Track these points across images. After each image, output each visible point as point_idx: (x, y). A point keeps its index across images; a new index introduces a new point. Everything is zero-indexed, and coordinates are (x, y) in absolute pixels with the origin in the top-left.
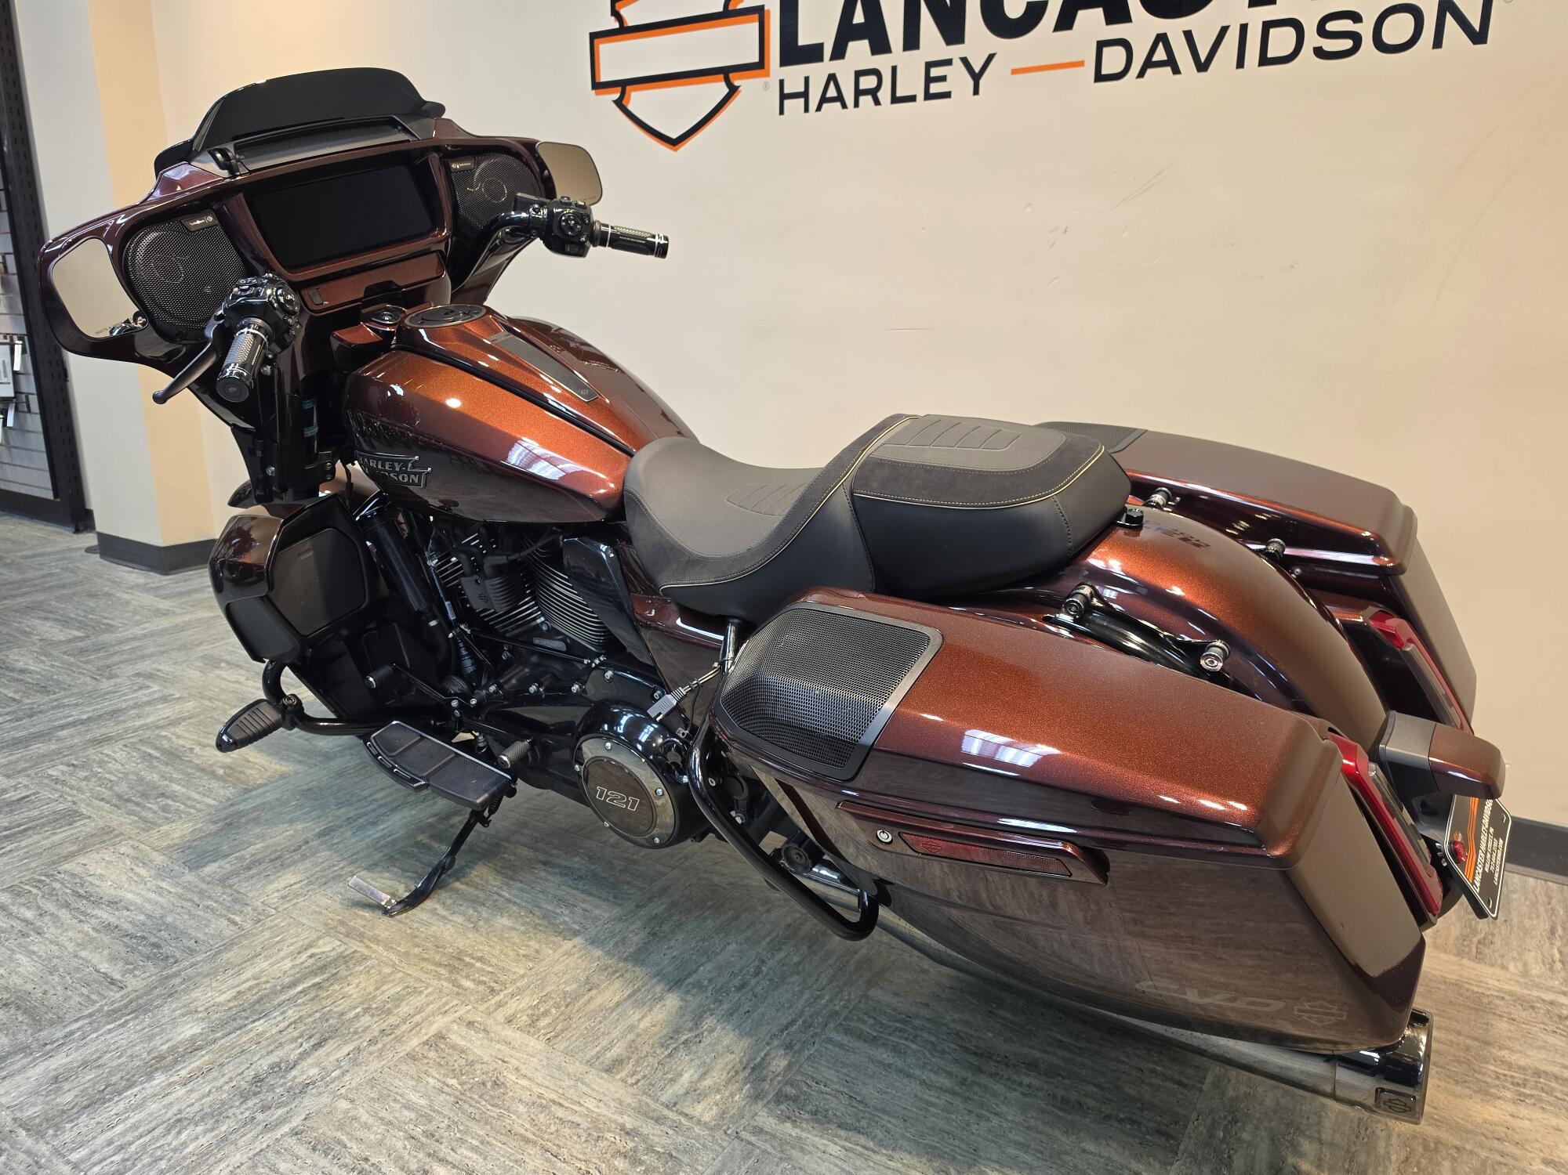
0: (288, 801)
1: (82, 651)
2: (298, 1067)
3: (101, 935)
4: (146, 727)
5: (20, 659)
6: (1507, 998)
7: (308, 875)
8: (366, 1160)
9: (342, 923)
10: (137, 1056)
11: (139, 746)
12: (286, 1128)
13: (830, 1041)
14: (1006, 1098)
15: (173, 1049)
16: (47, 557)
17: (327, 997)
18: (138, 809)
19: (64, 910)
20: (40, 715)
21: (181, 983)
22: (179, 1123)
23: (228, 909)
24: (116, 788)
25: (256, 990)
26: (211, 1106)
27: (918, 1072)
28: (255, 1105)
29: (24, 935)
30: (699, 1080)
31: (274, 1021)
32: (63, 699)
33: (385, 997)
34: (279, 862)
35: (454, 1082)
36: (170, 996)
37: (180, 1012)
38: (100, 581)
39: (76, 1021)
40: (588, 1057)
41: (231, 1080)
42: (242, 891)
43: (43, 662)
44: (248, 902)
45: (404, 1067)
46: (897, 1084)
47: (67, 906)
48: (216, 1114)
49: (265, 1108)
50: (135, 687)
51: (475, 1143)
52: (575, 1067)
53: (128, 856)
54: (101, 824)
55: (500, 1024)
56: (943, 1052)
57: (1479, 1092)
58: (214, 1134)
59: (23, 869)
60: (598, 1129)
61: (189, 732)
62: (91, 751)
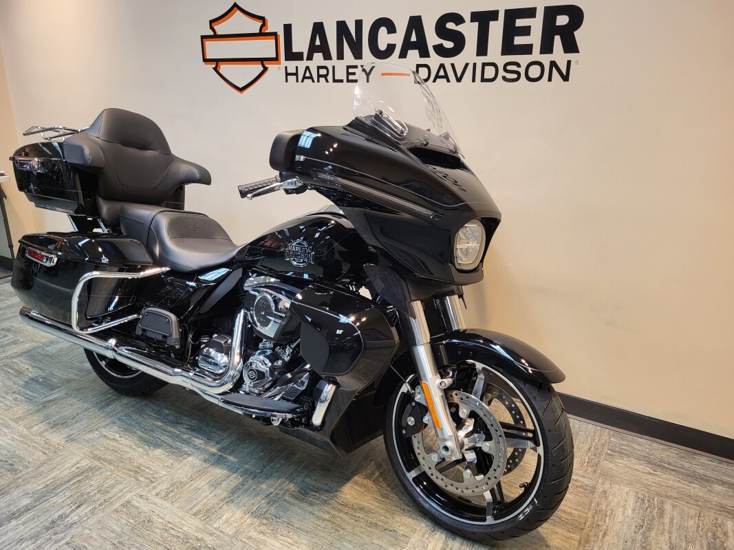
0: (71, 395)
7: (78, 430)
9: (91, 453)
11: (3, 367)
12: (64, 542)
13: (285, 500)
14: (348, 523)
15: (19, 510)
17: (83, 486)
18: (3, 400)
21: (22, 482)
22: (21, 540)
23: (43, 447)
25: (53, 484)
26: (34, 534)
27: (316, 513)
28: (51, 533)
30: (230, 518)
31: (60, 498)
33: (107, 485)
34: (65, 425)
35: (132, 521)
36: (18, 487)
37: (20, 495)
40: (187, 509)
41: (42, 523)
42: (49, 439)
44: (52, 444)
45: (113, 515)
46: (308, 518)
48: (36, 536)
49: (55, 534)
50: (2, 336)
52: (181, 514)
55: (153, 496)
58: (35, 545)
60: (187, 538)
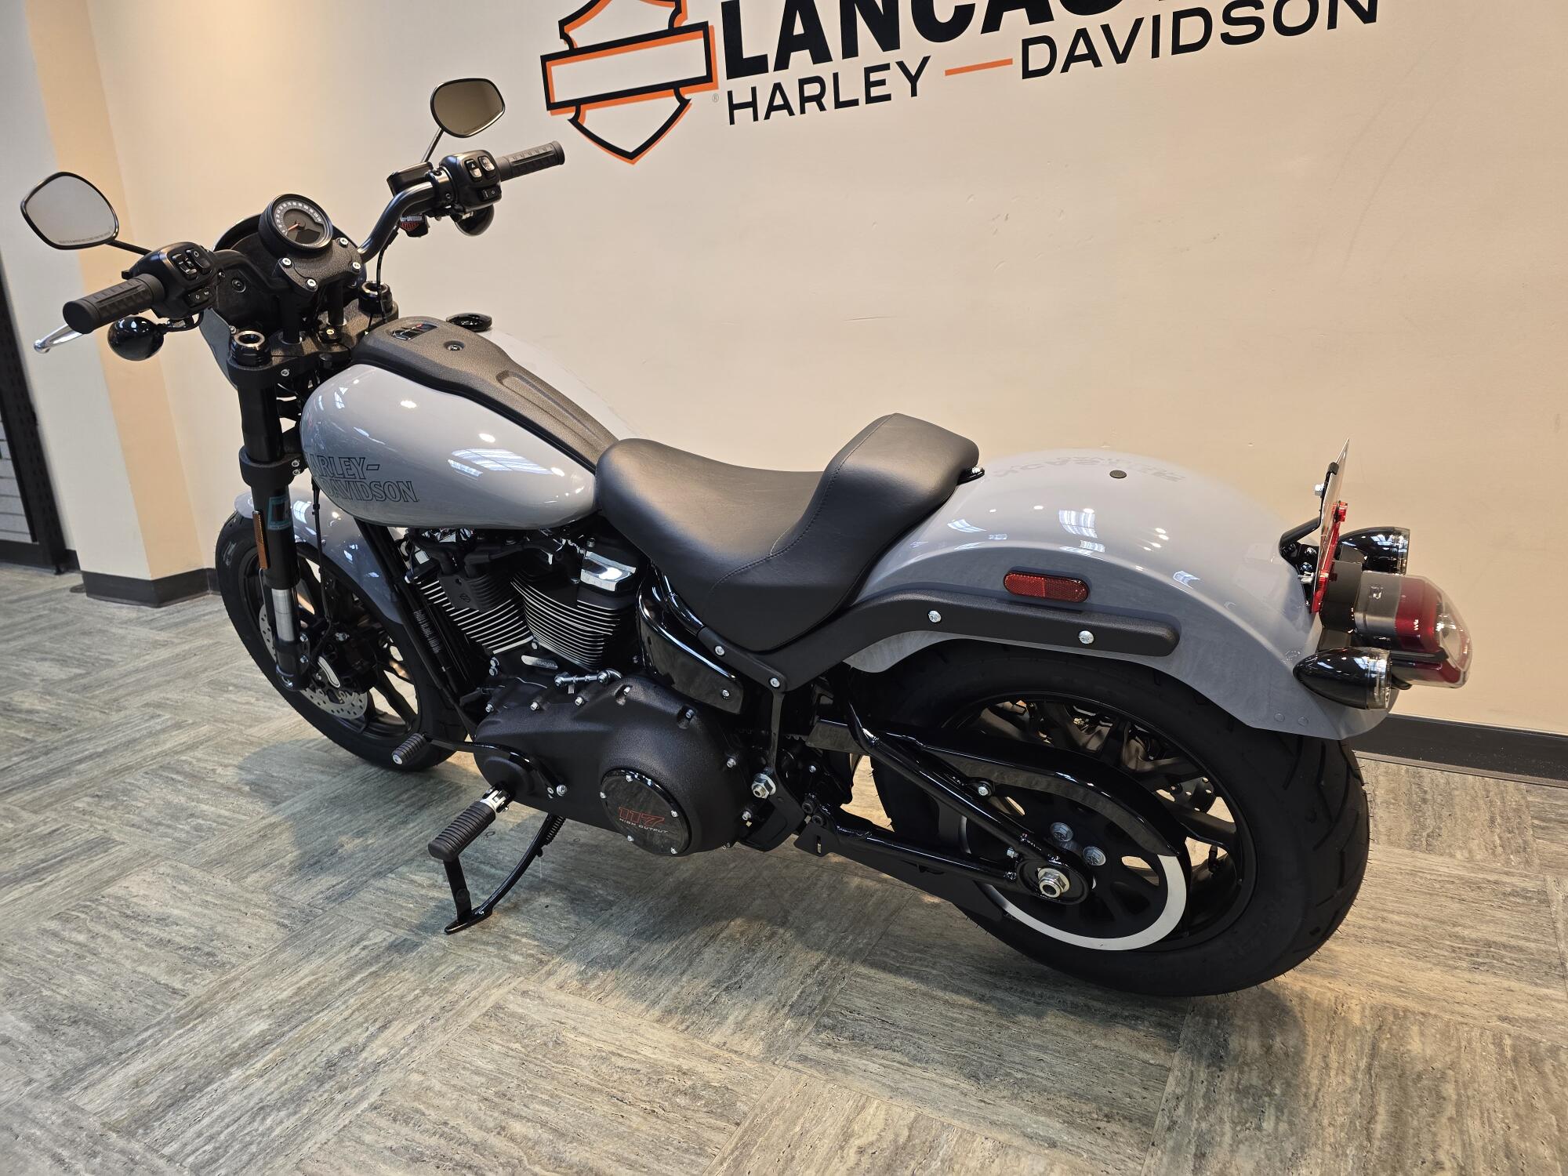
0: (318, 809)
1: (85, 688)
2: (368, 1049)
3: (157, 951)
4: (165, 754)
5: (25, 700)
6: (1457, 881)
7: (349, 875)
8: (446, 1124)
9: (388, 915)
10: (211, 1056)
11: (160, 772)
12: (365, 1105)
13: (858, 975)
14: (1022, 1008)
15: (244, 1046)
16: (32, 600)
17: (386, 983)
18: (170, 831)
19: (115, 931)
20: (55, 752)
21: (242, 986)
22: (262, 1110)
23: (276, 914)
24: (144, 814)
25: (315, 984)
26: (289, 1093)
27: (940, 994)
28: (332, 1087)
29: (79, 957)
30: (744, 1020)
31: (337, 1011)
32: (76, 734)
33: (440, 977)
34: (318, 868)
36: (232, 999)
37: (245, 1012)
38: (91, 618)
39: (146, 1030)
40: (639, 1010)
41: (305, 1067)
42: (287, 896)
43: (49, 701)
44: (294, 906)
45: (469, 1038)
46: (923, 1006)
47: (117, 926)
48: (297, 1098)
49: (341, 1090)
50: (146, 718)
51: (543, 1096)
52: (629, 1021)
53: (168, 875)
54: (136, 848)
55: (553, 990)
56: (961, 974)
57: (1438, 965)
58: (297, 1116)
59: (67, 896)
60: (656, 1072)
61: (209, 754)
62: (112, 781)
